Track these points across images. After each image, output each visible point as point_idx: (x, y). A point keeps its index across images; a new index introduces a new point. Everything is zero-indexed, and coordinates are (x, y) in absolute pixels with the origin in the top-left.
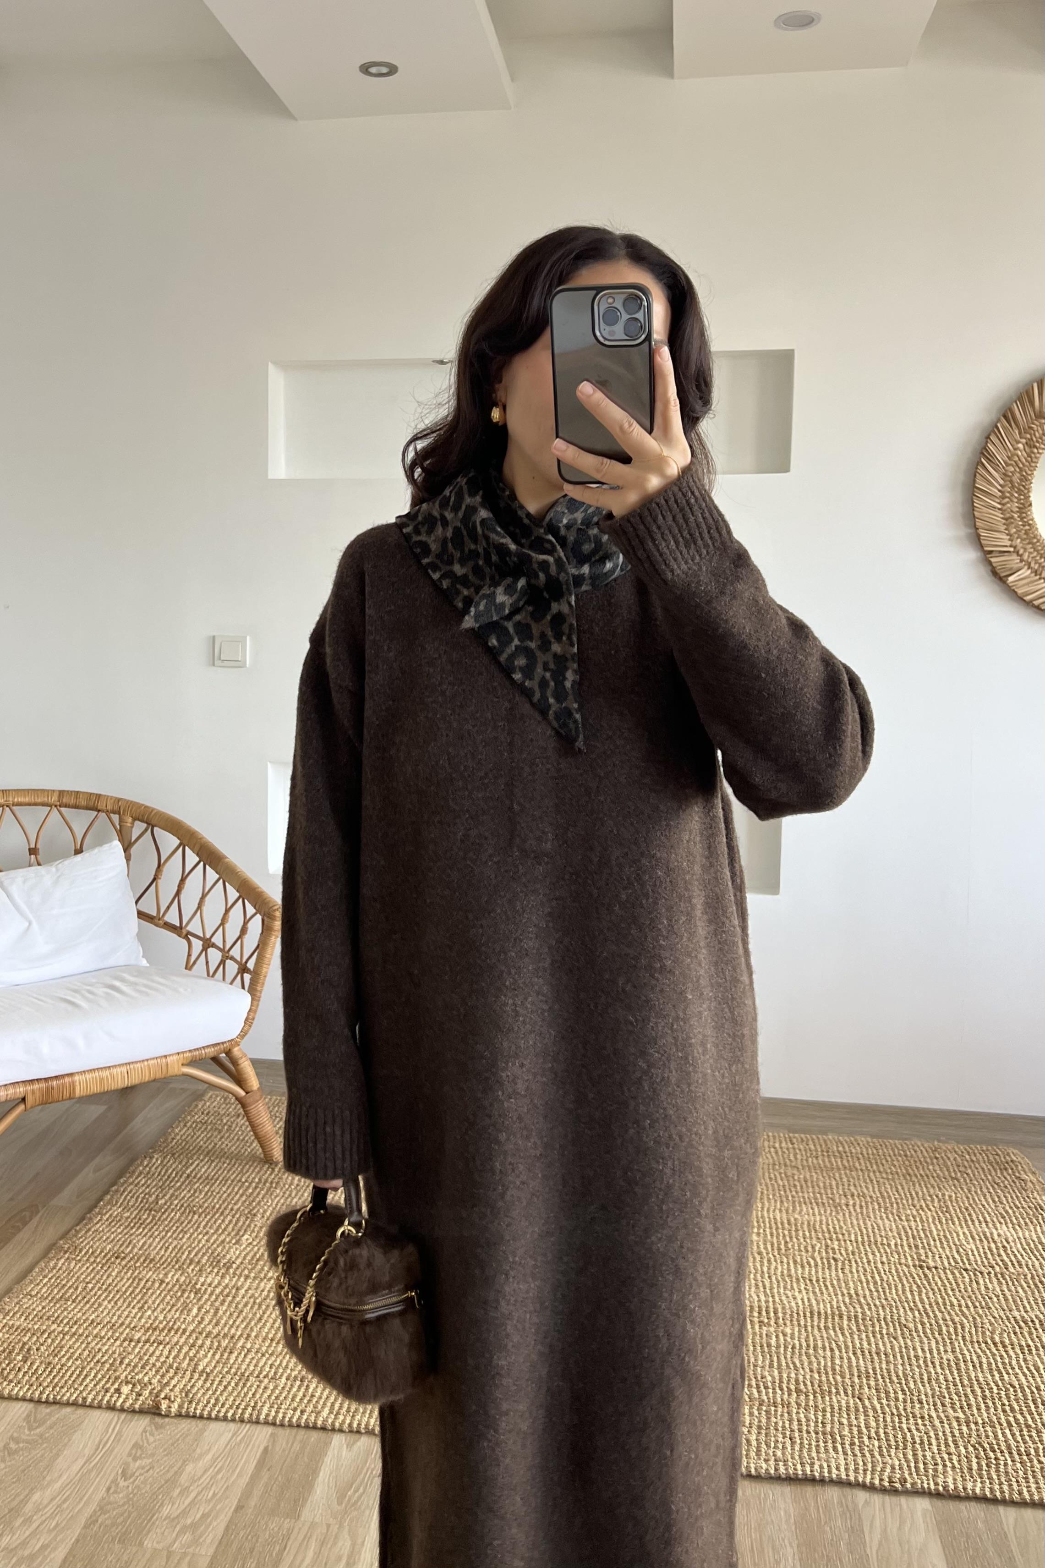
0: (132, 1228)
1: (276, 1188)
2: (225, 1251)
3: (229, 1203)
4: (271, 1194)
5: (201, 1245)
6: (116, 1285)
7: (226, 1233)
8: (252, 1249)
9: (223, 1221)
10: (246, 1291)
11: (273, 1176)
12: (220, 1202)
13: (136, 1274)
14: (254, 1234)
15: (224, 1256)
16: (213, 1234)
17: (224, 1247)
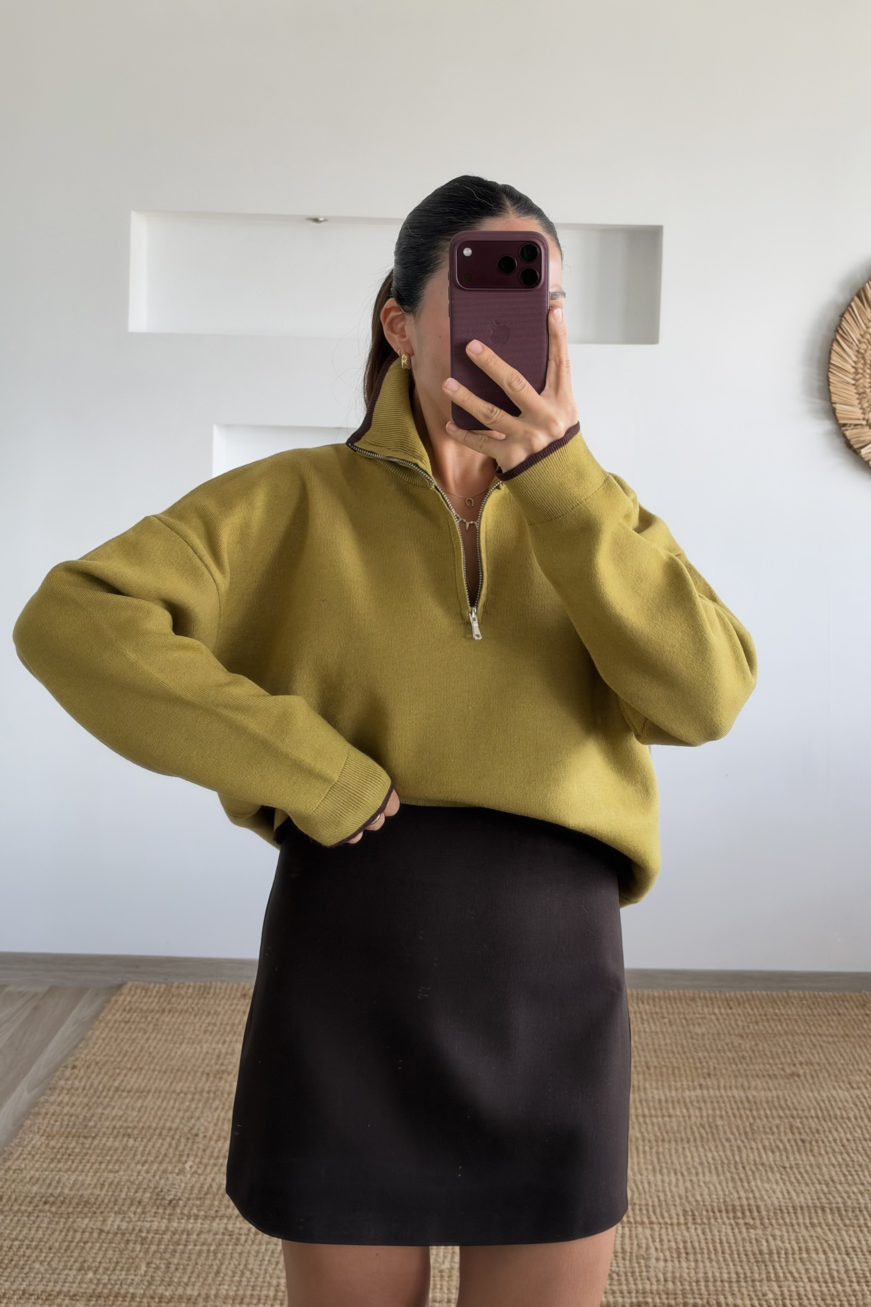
0: (59, 1162)
1: (214, 1099)
2: (169, 1183)
3: (166, 1120)
4: (211, 1107)
5: (141, 1178)
6: (48, 1239)
7: (167, 1159)
8: (199, 1178)
9: (162, 1144)
10: (198, 1235)
11: (208, 1084)
12: (156, 1120)
13: (69, 1223)
14: (197, 1160)
15: (169, 1191)
16: (152, 1162)
17: (167, 1179)
